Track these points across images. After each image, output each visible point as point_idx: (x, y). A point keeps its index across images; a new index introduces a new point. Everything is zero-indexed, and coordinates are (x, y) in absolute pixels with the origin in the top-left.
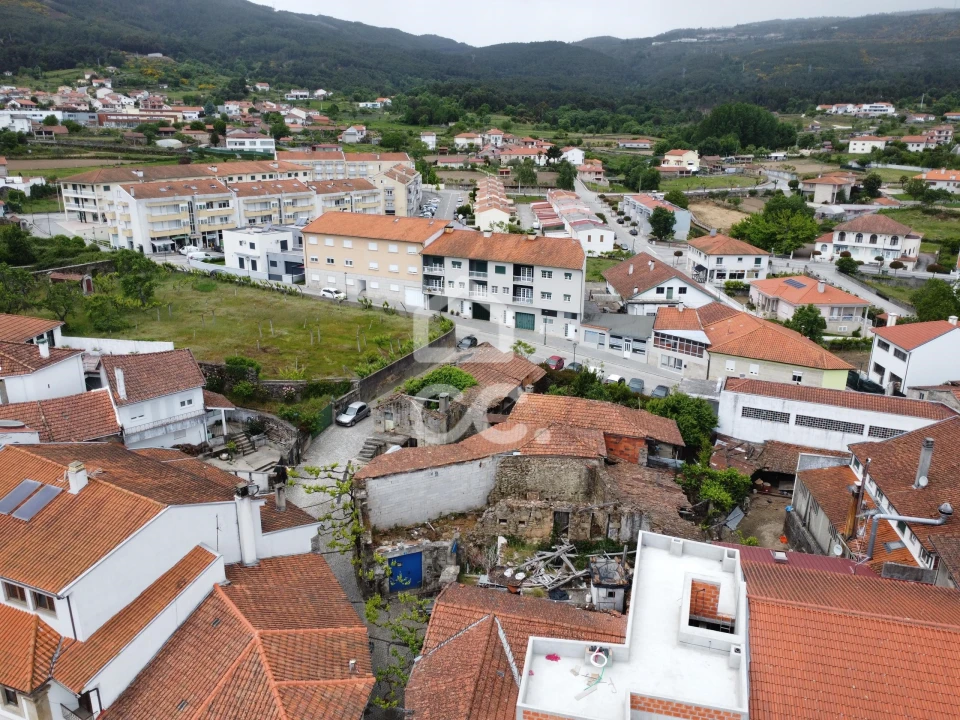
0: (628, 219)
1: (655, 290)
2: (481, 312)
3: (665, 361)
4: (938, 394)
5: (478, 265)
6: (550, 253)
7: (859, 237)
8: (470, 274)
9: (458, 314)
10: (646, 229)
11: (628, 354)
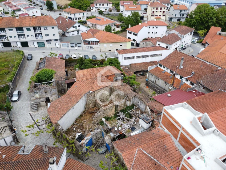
0: (38, 5)
1: (72, 27)
2: (25, 44)
3: (88, 48)
4: (148, 42)
5: (20, 29)
6: (44, 22)
7: (100, 4)
8: (17, 33)
9: (16, 47)
10: (45, 7)
11: (76, 48)
